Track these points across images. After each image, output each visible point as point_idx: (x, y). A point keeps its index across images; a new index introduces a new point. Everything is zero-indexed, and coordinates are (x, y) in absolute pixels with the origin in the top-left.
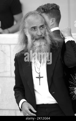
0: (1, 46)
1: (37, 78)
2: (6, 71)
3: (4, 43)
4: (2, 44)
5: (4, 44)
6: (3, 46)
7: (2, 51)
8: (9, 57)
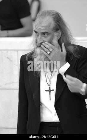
0: (7, 52)
1: (46, 91)
2: (13, 82)
3: (10, 48)
4: (8, 50)
5: (10, 50)
6: (9, 52)
7: (8, 58)
8: (17, 65)
